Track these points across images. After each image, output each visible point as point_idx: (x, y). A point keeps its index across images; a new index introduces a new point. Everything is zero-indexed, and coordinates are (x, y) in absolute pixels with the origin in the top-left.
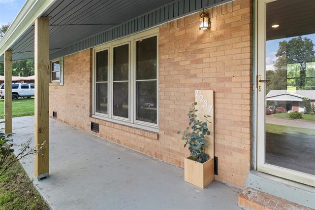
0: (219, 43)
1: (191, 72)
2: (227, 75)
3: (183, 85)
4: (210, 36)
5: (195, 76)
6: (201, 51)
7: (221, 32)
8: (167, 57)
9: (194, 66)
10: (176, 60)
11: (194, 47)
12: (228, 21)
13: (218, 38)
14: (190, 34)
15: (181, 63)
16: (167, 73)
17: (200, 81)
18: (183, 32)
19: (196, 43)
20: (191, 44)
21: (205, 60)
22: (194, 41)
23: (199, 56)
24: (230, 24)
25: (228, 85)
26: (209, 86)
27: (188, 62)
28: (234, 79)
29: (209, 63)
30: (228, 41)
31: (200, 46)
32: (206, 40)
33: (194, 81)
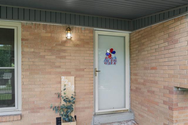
0: (77, 48)
1: (56, 64)
2: (82, 67)
3: (50, 73)
4: (71, 43)
5: (59, 67)
6: (64, 51)
7: (78, 42)
8: (32, 50)
9: (59, 60)
10: (42, 54)
11: (59, 47)
12: (82, 37)
13: (76, 45)
14: (55, 38)
15: (46, 57)
16: (32, 63)
17: (64, 70)
18: (49, 35)
19: (60, 45)
20: (57, 45)
21: (67, 57)
22: (59, 43)
23: (63, 54)
24: (83, 39)
25: (82, 73)
26: (70, 74)
27: (54, 57)
28: (85, 70)
29: (70, 59)
30: (82, 49)
31: (64, 48)
32: (68, 45)
33: (58, 70)
